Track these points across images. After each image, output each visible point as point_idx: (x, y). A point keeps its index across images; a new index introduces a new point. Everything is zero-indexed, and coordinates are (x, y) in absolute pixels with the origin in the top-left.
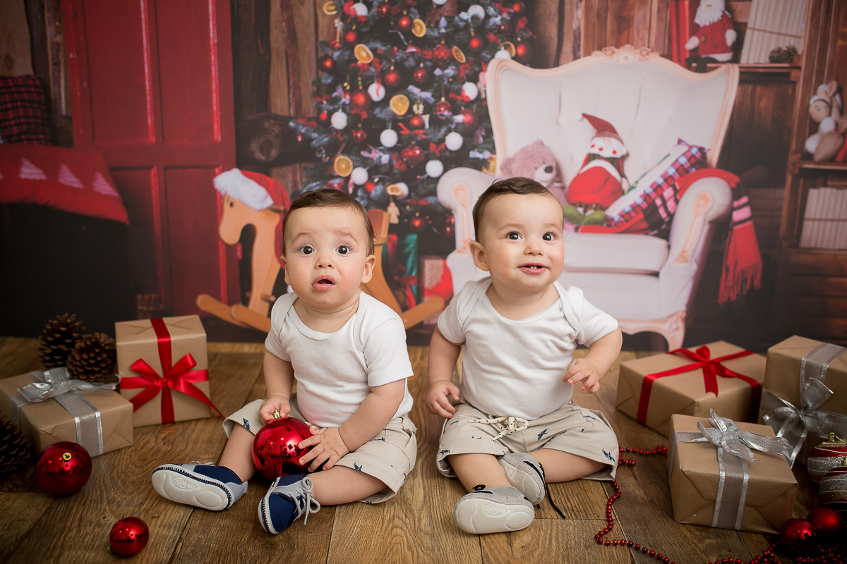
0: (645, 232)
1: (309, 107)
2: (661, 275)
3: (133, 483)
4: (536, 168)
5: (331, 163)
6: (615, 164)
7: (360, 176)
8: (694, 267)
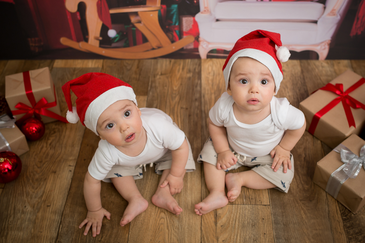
3: (37, 180)
8: (339, 18)
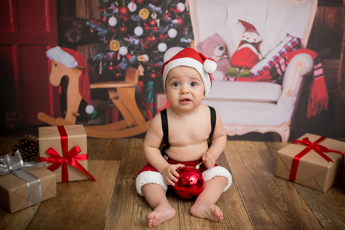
0: (270, 81)
1: (97, 14)
2: (278, 103)
4: (215, 48)
5: (108, 44)
6: (255, 46)
7: (123, 51)
8: (295, 99)
